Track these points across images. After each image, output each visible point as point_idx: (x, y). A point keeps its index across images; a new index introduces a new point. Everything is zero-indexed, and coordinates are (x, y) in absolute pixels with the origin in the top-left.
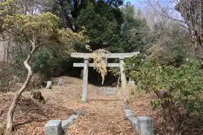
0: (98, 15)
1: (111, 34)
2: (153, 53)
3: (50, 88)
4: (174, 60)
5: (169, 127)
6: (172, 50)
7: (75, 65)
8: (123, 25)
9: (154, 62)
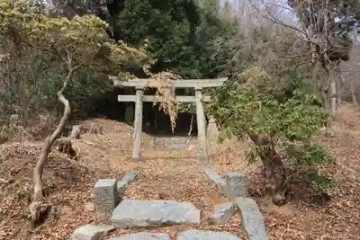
0: (157, 11)
1: (180, 46)
2: (249, 80)
3: (78, 137)
4: (284, 93)
5: (269, 185)
6: (280, 75)
7: (121, 98)
8: (199, 29)
9: (251, 96)
